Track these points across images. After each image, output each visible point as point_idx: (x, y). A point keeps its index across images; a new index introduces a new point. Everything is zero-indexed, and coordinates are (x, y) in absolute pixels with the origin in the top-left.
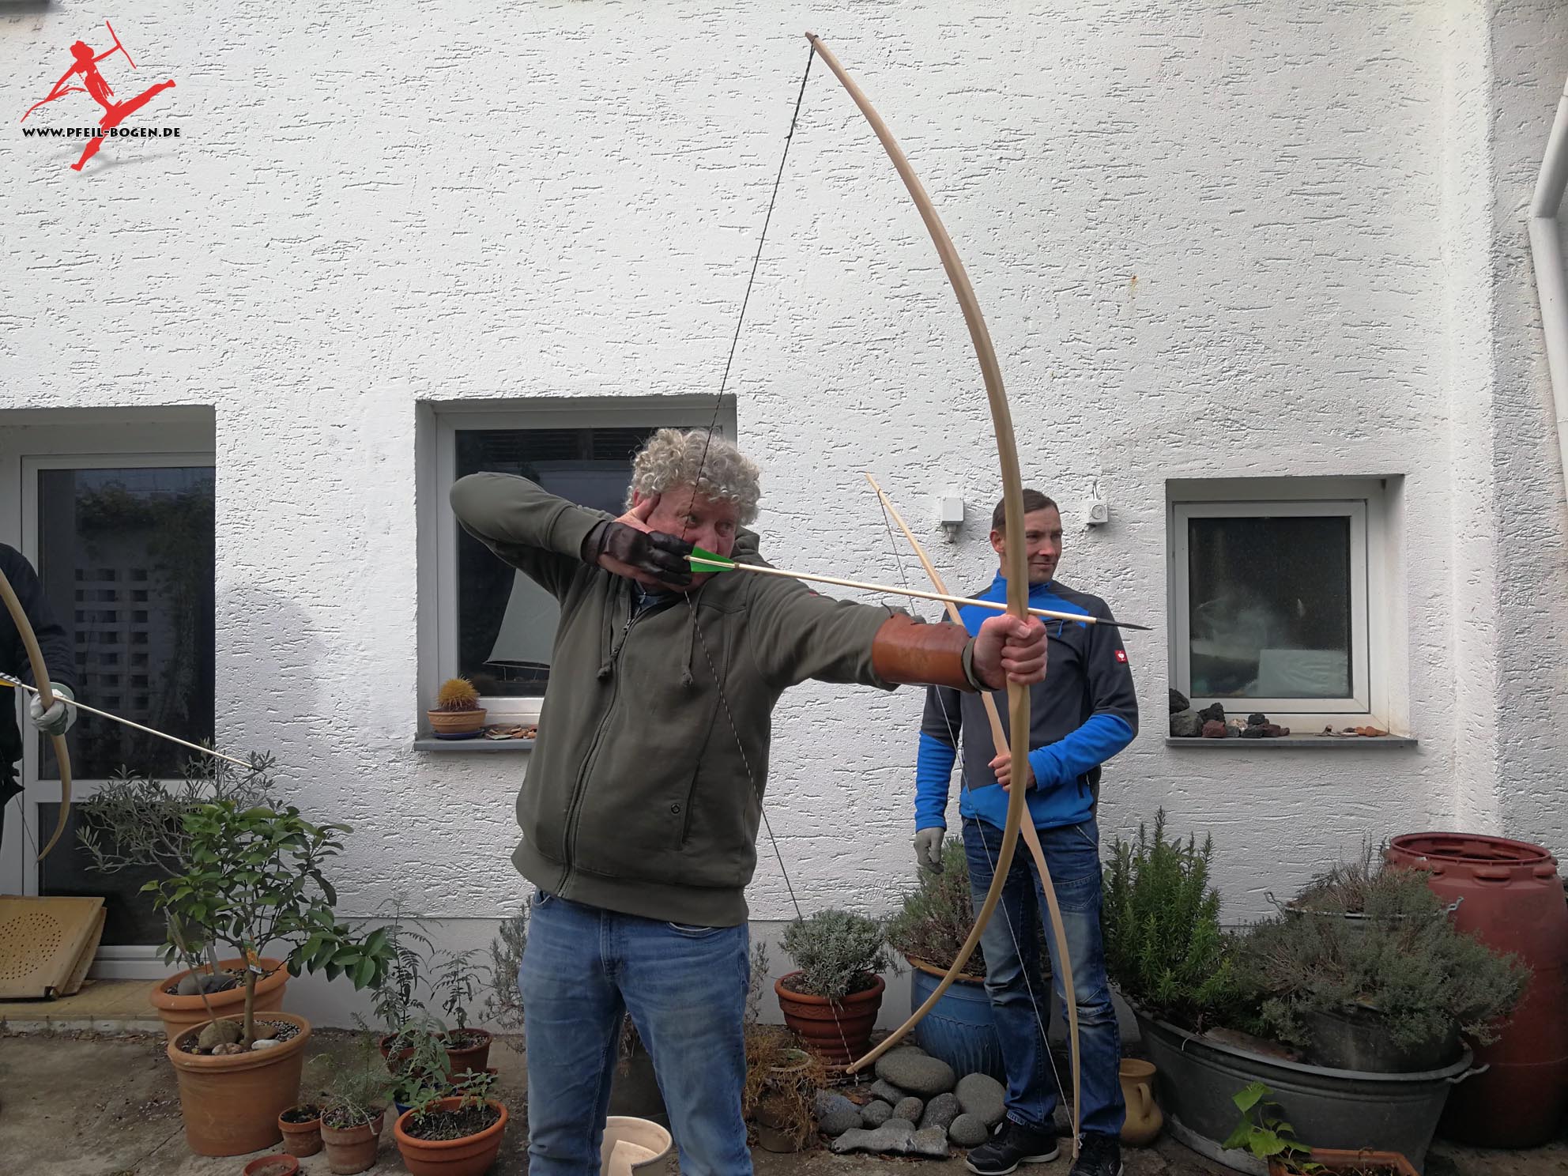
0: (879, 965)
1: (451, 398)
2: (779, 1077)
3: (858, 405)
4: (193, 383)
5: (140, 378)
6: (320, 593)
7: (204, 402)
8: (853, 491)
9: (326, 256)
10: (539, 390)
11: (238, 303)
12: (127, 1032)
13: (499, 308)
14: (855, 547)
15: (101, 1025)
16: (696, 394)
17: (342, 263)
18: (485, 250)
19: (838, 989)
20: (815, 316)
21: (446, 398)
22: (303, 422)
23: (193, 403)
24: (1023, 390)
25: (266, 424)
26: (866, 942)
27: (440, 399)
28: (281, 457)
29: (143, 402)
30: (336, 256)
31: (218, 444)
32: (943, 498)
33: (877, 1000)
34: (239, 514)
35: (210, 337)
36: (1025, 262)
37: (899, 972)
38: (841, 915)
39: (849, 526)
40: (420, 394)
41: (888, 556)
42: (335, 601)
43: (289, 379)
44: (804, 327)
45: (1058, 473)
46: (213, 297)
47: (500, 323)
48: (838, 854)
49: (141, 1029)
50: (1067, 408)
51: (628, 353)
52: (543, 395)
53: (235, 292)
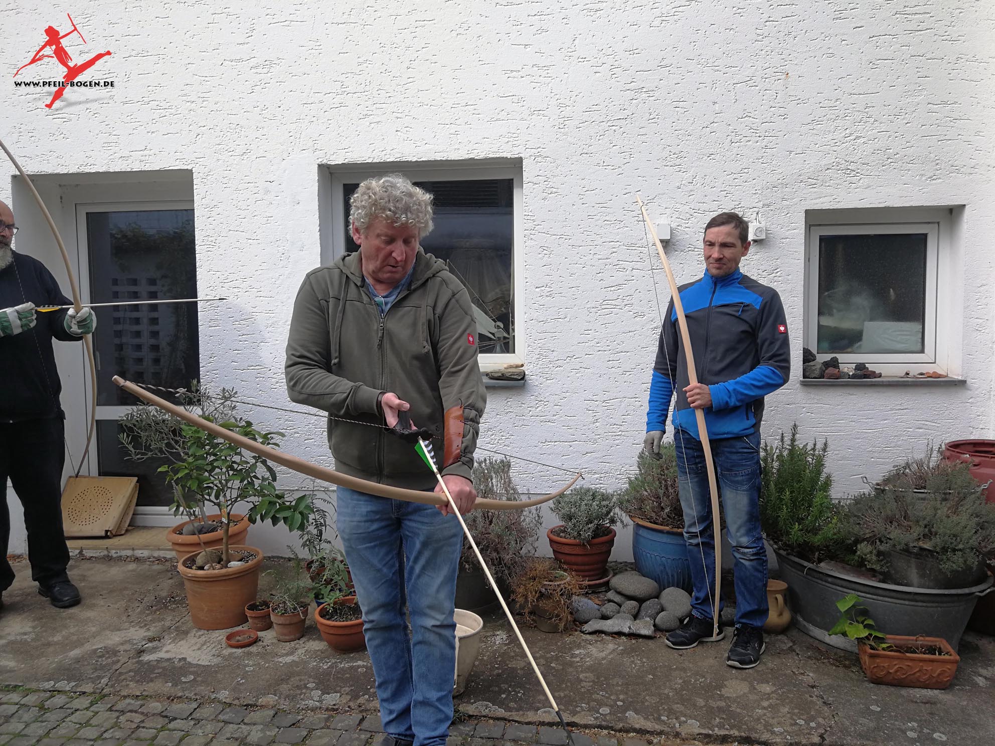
0: (613, 521)
1: (340, 163)
2: (549, 587)
3: (602, 164)
4: (178, 155)
5: (146, 152)
6: (262, 289)
7: (185, 167)
8: (599, 220)
9: (259, 70)
10: (396, 156)
11: (205, 103)
12: (154, 557)
13: (370, 103)
14: (600, 257)
15: (139, 553)
16: (497, 158)
17: (269, 74)
18: (360, 64)
19: (586, 535)
20: (574, 104)
21: (337, 163)
22: (247, 179)
23: (179, 168)
24: (711, 151)
25: (225, 181)
26: (604, 506)
27: (333, 163)
28: (234, 202)
29: (148, 168)
30: (265, 70)
31: (195, 194)
32: (657, 223)
33: (611, 543)
34: (210, 239)
35: (188, 125)
36: (716, 64)
37: (625, 526)
38: (588, 490)
39: (596, 243)
40: (320, 160)
41: (621, 262)
42: (270, 294)
43: (239, 151)
44: (567, 112)
45: (733, 207)
46: (189, 99)
47: (370, 113)
48: (587, 453)
49: (162, 556)
50: (740, 163)
51: (453, 131)
52: (398, 160)
53: (202, 95)
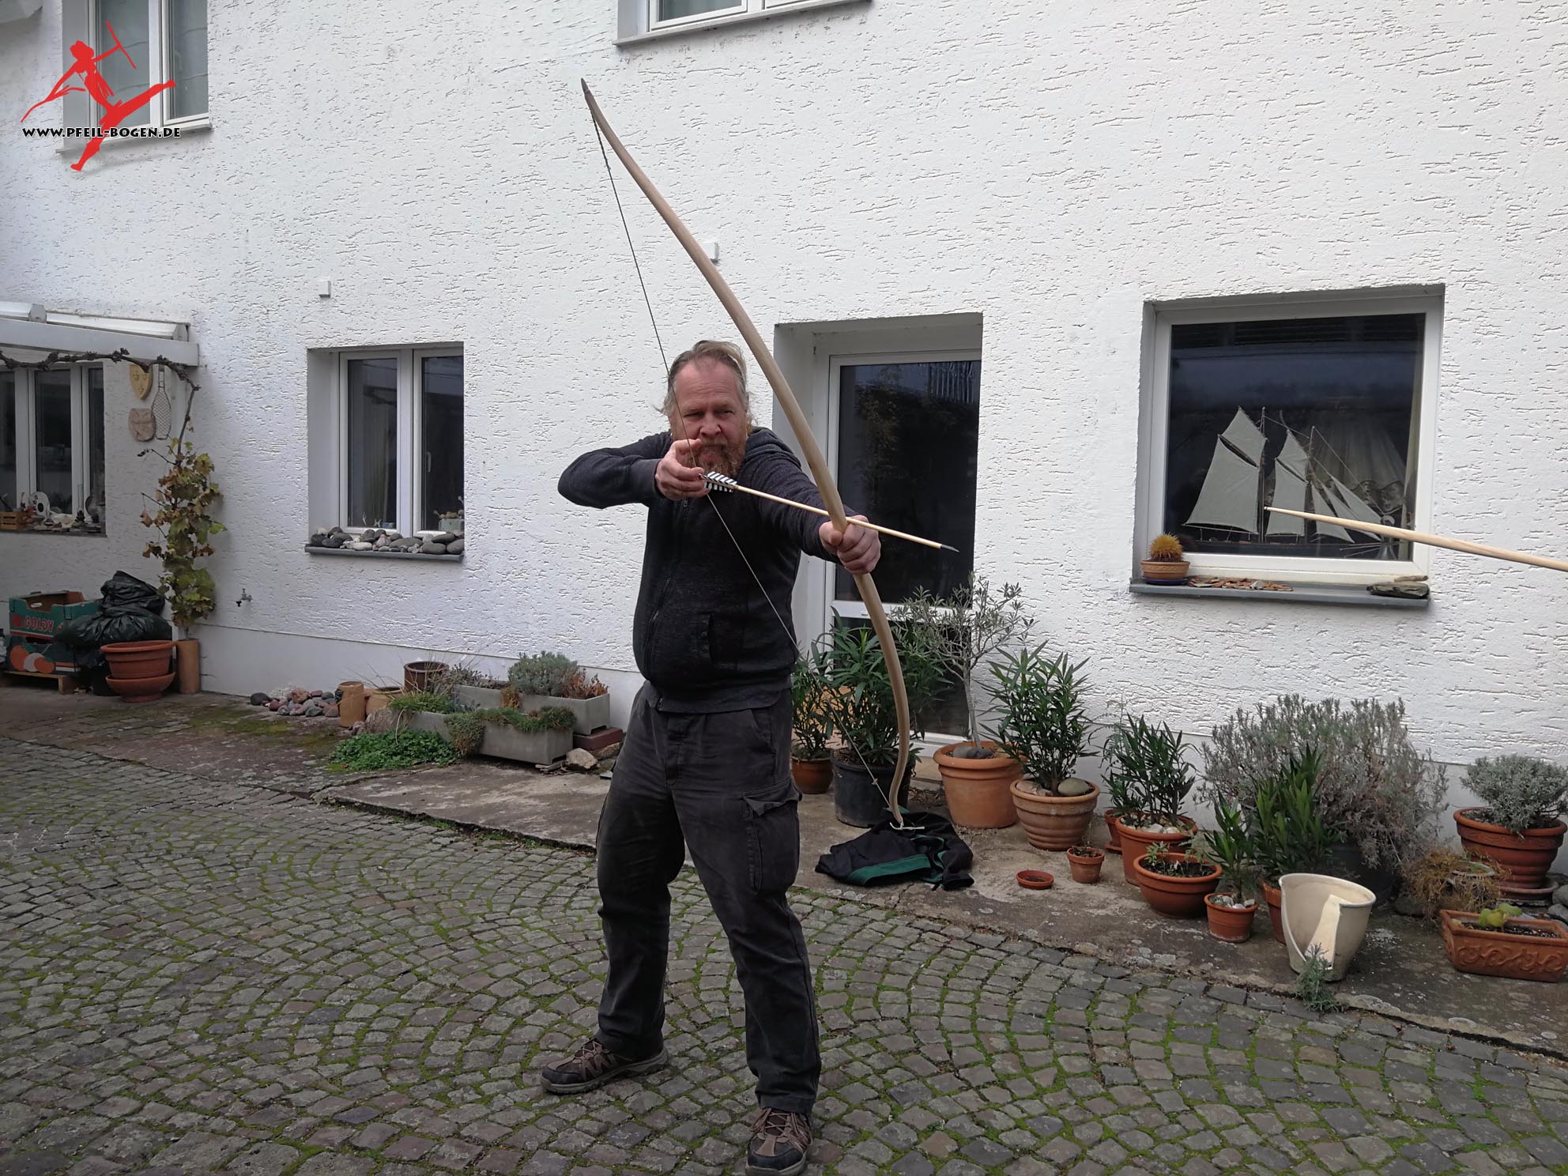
0: (1563, 809)
1: (1174, 299)
4: (967, 296)
5: (928, 293)
6: (1058, 462)
7: (975, 310)
8: (1564, 371)
9: (1076, 185)
10: (1254, 287)
11: (1004, 229)
13: (1222, 217)
14: (1563, 425)
16: (1404, 285)
17: (1089, 189)
18: (1212, 168)
19: (1520, 821)
20: (1535, 205)
21: (1169, 299)
22: (1051, 323)
23: (967, 311)
25: (1022, 325)
26: (1551, 786)
27: (1164, 299)
28: (1032, 352)
29: (929, 312)
30: (1084, 184)
31: (984, 343)
33: (1558, 839)
34: (999, 398)
35: (981, 258)
38: (1526, 760)
39: (1558, 405)
40: (1148, 296)
42: (1069, 469)
43: (1043, 287)
44: (1522, 216)
46: (985, 225)
47: (1222, 231)
48: (1523, 711)
51: (1340, 251)
52: (1257, 292)
53: (1003, 220)
